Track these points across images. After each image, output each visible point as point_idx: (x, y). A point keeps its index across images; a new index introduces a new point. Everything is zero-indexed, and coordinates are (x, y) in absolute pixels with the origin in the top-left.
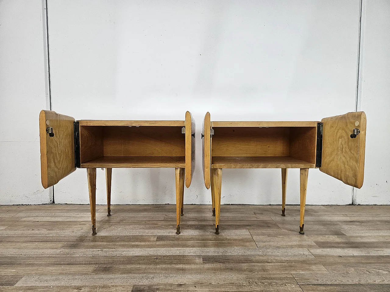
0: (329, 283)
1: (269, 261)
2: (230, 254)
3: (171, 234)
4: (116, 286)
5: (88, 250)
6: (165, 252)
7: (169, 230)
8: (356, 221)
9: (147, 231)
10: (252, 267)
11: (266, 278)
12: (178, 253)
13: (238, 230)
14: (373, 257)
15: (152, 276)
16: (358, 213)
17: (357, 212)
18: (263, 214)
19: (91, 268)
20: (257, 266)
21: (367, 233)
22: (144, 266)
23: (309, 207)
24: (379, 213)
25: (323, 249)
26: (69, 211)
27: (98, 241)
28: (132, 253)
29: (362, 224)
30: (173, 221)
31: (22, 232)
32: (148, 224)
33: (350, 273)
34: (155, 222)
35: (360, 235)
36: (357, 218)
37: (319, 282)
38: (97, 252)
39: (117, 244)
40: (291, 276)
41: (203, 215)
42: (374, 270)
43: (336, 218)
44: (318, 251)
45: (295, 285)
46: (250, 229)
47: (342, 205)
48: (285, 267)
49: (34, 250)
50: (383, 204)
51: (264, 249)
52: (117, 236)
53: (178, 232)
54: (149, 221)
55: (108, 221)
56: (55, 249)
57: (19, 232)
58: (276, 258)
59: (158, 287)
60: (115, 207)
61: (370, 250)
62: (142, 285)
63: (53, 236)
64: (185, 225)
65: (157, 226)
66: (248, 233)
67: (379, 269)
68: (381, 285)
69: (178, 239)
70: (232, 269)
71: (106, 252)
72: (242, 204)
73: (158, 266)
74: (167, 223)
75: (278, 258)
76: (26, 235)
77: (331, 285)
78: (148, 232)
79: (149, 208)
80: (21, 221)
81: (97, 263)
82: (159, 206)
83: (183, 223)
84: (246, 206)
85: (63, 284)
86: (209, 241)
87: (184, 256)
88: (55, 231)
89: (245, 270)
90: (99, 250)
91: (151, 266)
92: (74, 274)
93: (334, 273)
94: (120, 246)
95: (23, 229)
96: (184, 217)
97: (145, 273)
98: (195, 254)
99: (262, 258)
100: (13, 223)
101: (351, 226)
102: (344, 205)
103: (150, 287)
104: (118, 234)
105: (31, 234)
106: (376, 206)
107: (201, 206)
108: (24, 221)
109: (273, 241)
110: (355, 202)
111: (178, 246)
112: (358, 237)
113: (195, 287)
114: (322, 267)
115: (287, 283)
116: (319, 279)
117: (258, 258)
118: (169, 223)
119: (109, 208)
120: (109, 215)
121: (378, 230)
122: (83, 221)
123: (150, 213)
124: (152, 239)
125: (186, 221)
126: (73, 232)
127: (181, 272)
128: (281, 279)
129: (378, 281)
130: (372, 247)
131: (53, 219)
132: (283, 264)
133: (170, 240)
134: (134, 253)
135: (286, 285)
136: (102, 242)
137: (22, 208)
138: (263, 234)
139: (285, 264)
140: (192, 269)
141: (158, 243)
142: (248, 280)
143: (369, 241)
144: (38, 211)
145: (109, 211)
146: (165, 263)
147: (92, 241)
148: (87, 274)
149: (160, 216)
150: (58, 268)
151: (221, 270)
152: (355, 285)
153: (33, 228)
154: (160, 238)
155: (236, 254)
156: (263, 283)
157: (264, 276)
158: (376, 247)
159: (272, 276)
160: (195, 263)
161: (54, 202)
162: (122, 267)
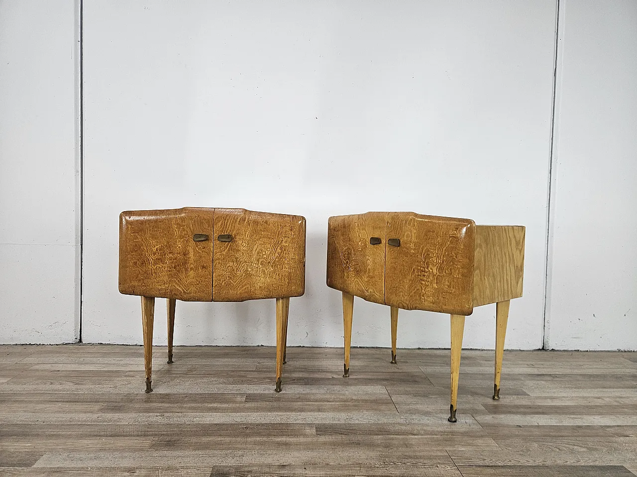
0: (500, 464)
1: (415, 432)
2: (357, 422)
3: (266, 392)
4: (187, 468)
5: (141, 414)
6: (259, 418)
7: (263, 386)
8: (547, 375)
9: (230, 387)
10: (389, 441)
11: (410, 457)
12: (278, 420)
13: (369, 387)
14: (566, 427)
15: (240, 453)
16: (550, 363)
17: (549, 361)
18: (407, 362)
19: (147, 442)
20: (396, 439)
21: (561, 392)
22: (228, 439)
23: (478, 352)
24: (581, 363)
25: (493, 415)
26: (105, 355)
27: (155, 402)
28: (208, 419)
29: (555, 379)
30: (269, 372)
31: (34, 387)
32: (232, 376)
33: (531, 449)
34: (242, 373)
35: (550, 395)
36: (549, 370)
37: (487, 463)
38: (155, 418)
39: (186, 405)
40: (446, 454)
41: (317, 363)
42: (567, 446)
43: (518, 369)
44: (487, 418)
45: (451, 467)
46: (386, 385)
47: (527, 351)
48: (438, 440)
49: (57, 415)
50: (589, 350)
51: (408, 415)
52: (184, 394)
53: (279, 389)
54: (233, 371)
55: (169, 372)
56: (89, 412)
57: (30, 387)
58: (425, 428)
59: (250, 469)
60: (179, 349)
61: (563, 416)
62: (227, 467)
63: (84, 394)
64: (288, 378)
65: (245, 379)
66: (384, 391)
67: (574, 445)
68: (574, 466)
69: (278, 400)
70: (359, 444)
71: (168, 417)
72: (377, 347)
73: (249, 439)
74: (261, 375)
75: (429, 428)
76: (43, 392)
77: (502, 467)
78: (232, 389)
79: (233, 351)
80: (31, 370)
81: (156, 435)
82: (247, 348)
83: (286, 375)
84: (383, 350)
85: (106, 464)
86: (325, 403)
87: (287, 425)
88: (87, 386)
89: (378, 446)
90: (158, 414)
91: (239, 439)
92: (122, 450)
93: (509, 450)
94: (190, 408)
95: (37, 382)
96: (286, 366)
97: (229, 449)
98: (304, 422)
99: (404, 428)
100: (20, 373)
101: (539, 382)
102: (530, 351)
103: (237, 468)
104: (186, 391)
105: (50, 390)
106: (578, 353)
107: (312, 349)
108: (37, 370)
109: (421, 404)
110: (546, 346)
111: (279, 409)
112: (548, 398)
113: (305, 468)
114: (491, 442)
115: (439, 463)
116: (486, 458)
117: (397, 428)
118: (263, 375)
119: (170, 351)
120: (170, 362)
121: (578, 388)
122: (130, 371)
123: (234, 360)
124: (239, 399)
125: (290, 372)
126: (115, 387)
127: (284, 447)
128: (430, 458)
129: (571, 461)
130: (566, 414)
131: (83, 368)
132: (435, 436)
133: (266, 401)
134: (212, 419)
135: (437, 466)
136: (162, 402)
137: (31, 350)
138: (407, 393)
139: (438, 436)
140: (300, 444)
141: (247, 405)
142: (383, 459)
143: (563, 404)
144: (58, 355)
145: (170, 356)
146: (259, 434)
147: (146, 402)
148: (142, 450)
149: (249, 363)
150: (96, 441)
151: (343, 445)
152: (538, 467)
153: (52, 381)
154: (250, 398)
155: (365, 421)
156: (404, 463)
157: (407, 454)
158: (573, 413)
159: (418, 454)
160: (305, 435)
161: (80, 341)
162: (194, 440)
